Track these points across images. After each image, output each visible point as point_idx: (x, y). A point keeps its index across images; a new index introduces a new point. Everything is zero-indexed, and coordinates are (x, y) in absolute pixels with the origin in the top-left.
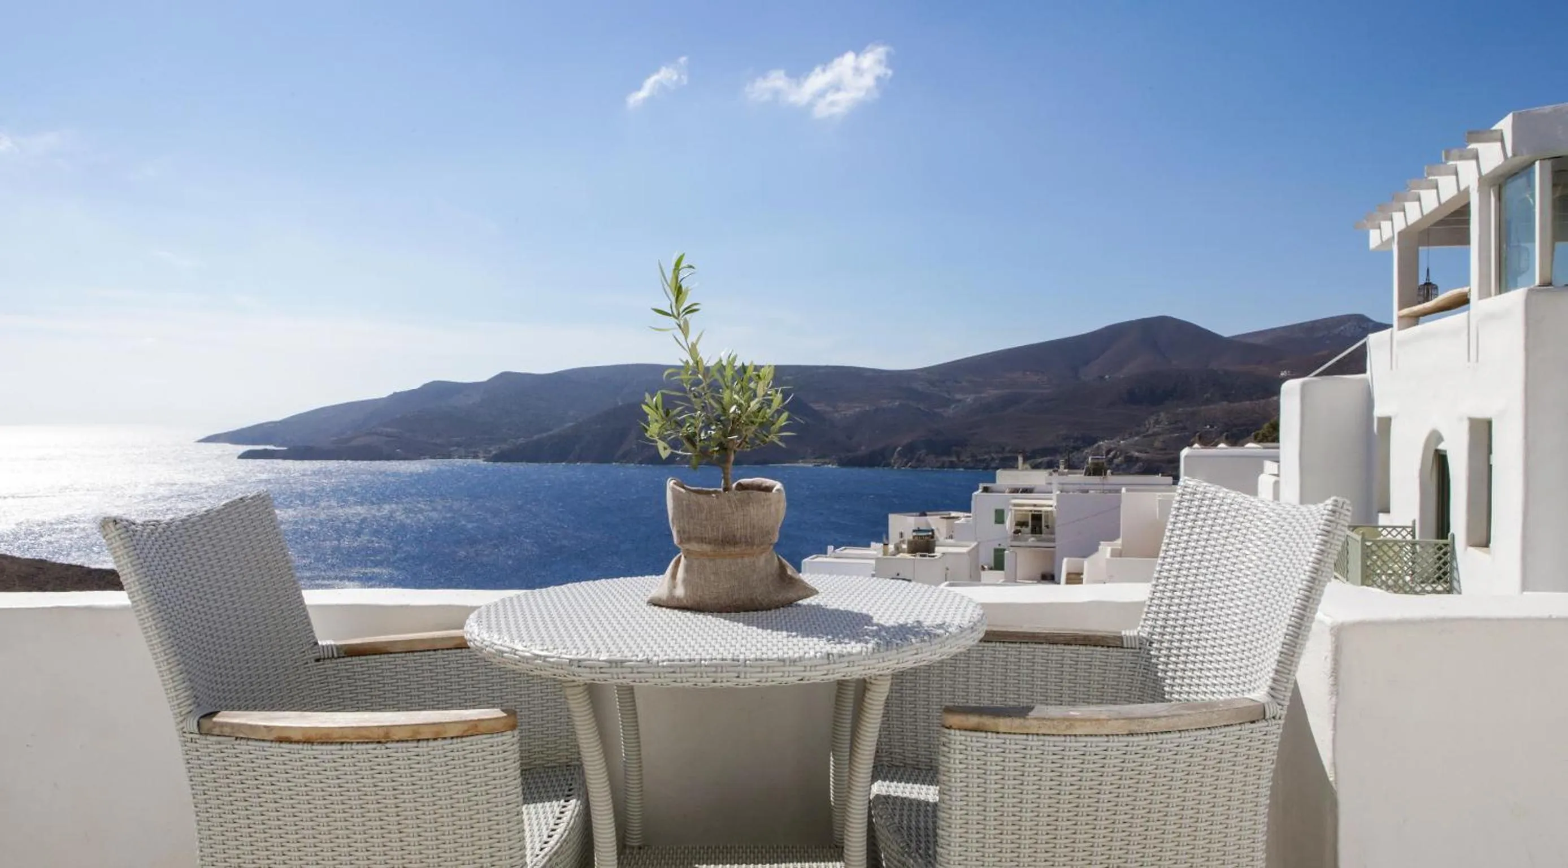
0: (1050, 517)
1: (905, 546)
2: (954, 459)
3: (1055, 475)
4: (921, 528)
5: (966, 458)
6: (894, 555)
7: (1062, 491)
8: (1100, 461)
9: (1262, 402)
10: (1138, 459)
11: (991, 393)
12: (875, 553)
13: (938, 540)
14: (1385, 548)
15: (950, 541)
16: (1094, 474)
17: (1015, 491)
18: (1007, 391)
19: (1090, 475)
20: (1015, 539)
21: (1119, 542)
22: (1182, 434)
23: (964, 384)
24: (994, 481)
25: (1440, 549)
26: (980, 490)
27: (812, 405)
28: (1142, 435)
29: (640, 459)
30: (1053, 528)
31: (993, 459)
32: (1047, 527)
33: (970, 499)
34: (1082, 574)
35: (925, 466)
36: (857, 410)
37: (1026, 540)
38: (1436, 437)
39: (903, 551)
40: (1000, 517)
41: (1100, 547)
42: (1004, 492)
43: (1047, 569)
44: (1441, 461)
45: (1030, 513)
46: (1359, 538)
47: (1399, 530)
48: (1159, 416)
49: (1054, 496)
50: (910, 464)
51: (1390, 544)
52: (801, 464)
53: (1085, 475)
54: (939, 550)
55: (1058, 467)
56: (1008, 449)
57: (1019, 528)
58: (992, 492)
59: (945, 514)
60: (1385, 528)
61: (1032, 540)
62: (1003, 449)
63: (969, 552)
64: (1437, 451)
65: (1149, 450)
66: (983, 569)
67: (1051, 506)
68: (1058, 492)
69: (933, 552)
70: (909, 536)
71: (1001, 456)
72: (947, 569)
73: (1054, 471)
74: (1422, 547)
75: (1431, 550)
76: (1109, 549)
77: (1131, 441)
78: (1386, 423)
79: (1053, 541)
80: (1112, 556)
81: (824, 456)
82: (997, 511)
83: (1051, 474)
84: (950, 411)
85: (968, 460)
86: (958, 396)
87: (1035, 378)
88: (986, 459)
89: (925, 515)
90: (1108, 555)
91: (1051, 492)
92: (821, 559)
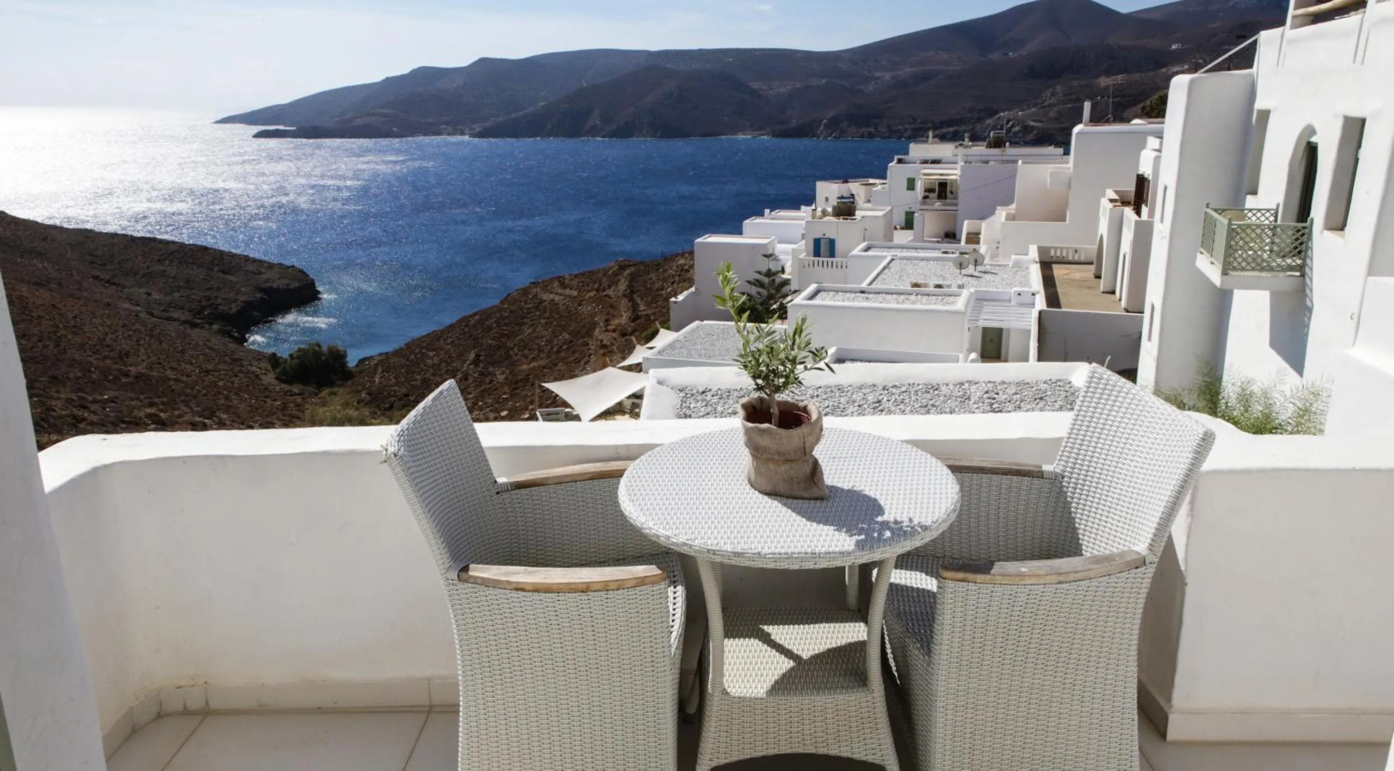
0: (954, 184)
1: (830, 210)
2: (872, 129)
3: (961, 148)
4: (844, 195)
5: (883, 129)
6: (821, 218)
7: (966, 162)
8: (1000, 135)
9: (1152, 73)
10: (1033, 128)
11: (907, 71)
12: (804, 215)
13: (858, 204)
14: (1249, 231)
15: (869, 205)
16: (995, 147)
17: (925, 162)
18: (921, 68)
19: (991, 147)
20: (924, 203)
21: (1013, 206)
22: (1075, 105)
23: (884, 63)
24: (907, 153)
25: (1298, 231)
26: (895, 162)
27: (750, 84)
28: (1039, 106)
29: (603, 133)
30: (957, 194)
31: (906, 130)
32: (951, 193)
33: (887, 168)
34: (979, 234)
35: (847, 137)
36: (790, 87)
37: (933, 204)
38: (1310, 130)
39: (828, 215)
40: (911, 185)
41: (997, 212)
42: (915, 163)
43: (949, 228)
44: (1311, 153)
45: (937, 182)
46: (1226, 222)
47: (1263, 212)
48: (1056, 89)
49: (959, 166)
50: (834, 135)
51: (1254, 227)
52: (741, 137)
53: (987, 147)
54: (859, 214)
55: (963, 140)
56: (919, 121)
57: (927, 194)
58: (905, 163)
59: (864, 181)
60: (1250, 210)
61: (938, 204)
62: (915, 120)
63: (884, 215)
64: (1309, 143)
65: (1044, 120)
66: (896, 228)
67: (956, 175)
68: (963, 163)
69: (854, 215)
70: (834, 202)
71: (913, 126)
72: (866, 230)
73: (961, 145)
74: (1282, 230)
75: (1290, 233)
76: (1004, 214)
77: (1027, 111)
78: (1265, 115)
79: (956, 205)
80: (1007, 219)
81: (760, 129)
82: (909, 179)
83: (957, 147)
84: (870, 88)
85: (884, 130)
86: (877, 74)
87: (945, 56)
88: (899, 130)
89: (847, 182)
90: (1003, 219)
91: (956, 163)
92: (759, 220)
